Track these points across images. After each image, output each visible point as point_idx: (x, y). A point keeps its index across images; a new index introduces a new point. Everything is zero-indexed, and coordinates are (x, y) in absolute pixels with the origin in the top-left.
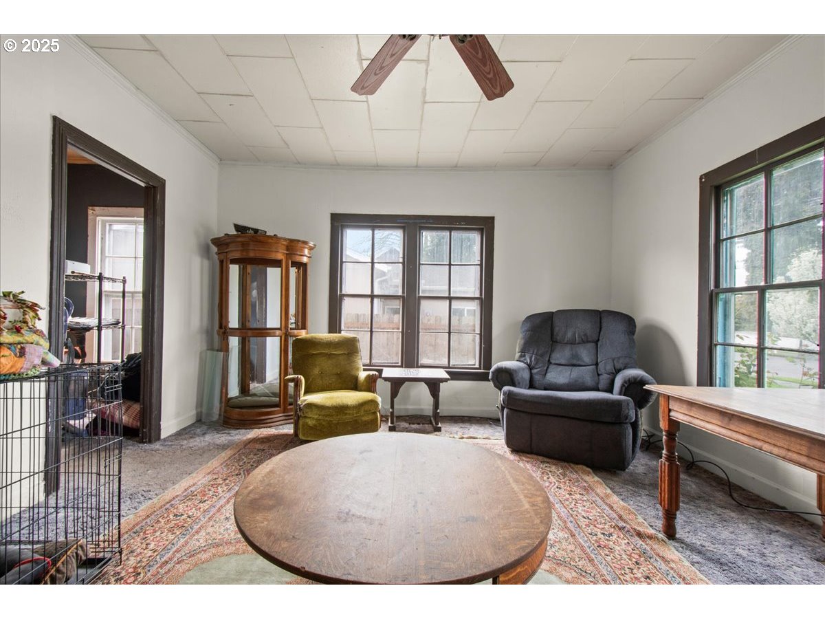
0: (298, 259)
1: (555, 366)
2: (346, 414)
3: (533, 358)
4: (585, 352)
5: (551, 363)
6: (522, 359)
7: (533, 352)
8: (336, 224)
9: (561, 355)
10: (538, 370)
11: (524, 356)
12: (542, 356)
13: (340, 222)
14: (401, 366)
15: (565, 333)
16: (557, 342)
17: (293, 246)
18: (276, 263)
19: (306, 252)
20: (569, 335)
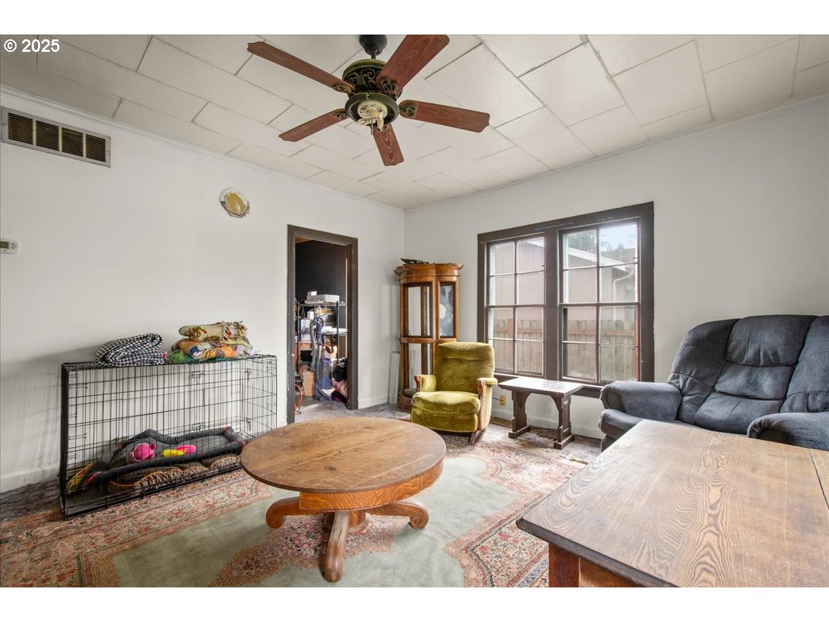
0: (448, 279)
1: (718, 395)
2: (444, 410)
3: (688, 381)
4: (769, 379)
5: (715, 391)
6: (674, 381)
7: (691, 373)
8: (482, 243)
9: (732, 382)
10: (691, 397)
11: (678, 377)
12: (702, 379)
13: (486, 241)
14: (544, 378)
15: (745, 351)
16: (732, 362)
17: (440, 269)
18: (423, 285)
19: (456, 272)
20: (750, 354)
